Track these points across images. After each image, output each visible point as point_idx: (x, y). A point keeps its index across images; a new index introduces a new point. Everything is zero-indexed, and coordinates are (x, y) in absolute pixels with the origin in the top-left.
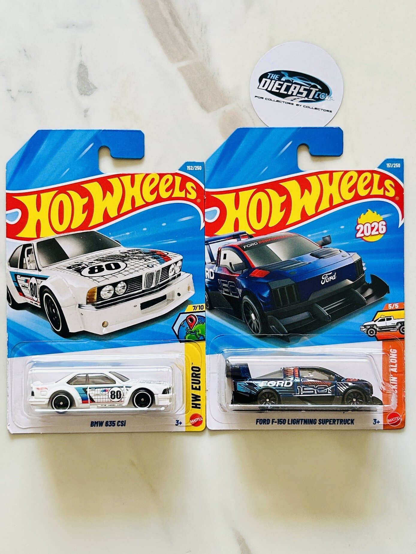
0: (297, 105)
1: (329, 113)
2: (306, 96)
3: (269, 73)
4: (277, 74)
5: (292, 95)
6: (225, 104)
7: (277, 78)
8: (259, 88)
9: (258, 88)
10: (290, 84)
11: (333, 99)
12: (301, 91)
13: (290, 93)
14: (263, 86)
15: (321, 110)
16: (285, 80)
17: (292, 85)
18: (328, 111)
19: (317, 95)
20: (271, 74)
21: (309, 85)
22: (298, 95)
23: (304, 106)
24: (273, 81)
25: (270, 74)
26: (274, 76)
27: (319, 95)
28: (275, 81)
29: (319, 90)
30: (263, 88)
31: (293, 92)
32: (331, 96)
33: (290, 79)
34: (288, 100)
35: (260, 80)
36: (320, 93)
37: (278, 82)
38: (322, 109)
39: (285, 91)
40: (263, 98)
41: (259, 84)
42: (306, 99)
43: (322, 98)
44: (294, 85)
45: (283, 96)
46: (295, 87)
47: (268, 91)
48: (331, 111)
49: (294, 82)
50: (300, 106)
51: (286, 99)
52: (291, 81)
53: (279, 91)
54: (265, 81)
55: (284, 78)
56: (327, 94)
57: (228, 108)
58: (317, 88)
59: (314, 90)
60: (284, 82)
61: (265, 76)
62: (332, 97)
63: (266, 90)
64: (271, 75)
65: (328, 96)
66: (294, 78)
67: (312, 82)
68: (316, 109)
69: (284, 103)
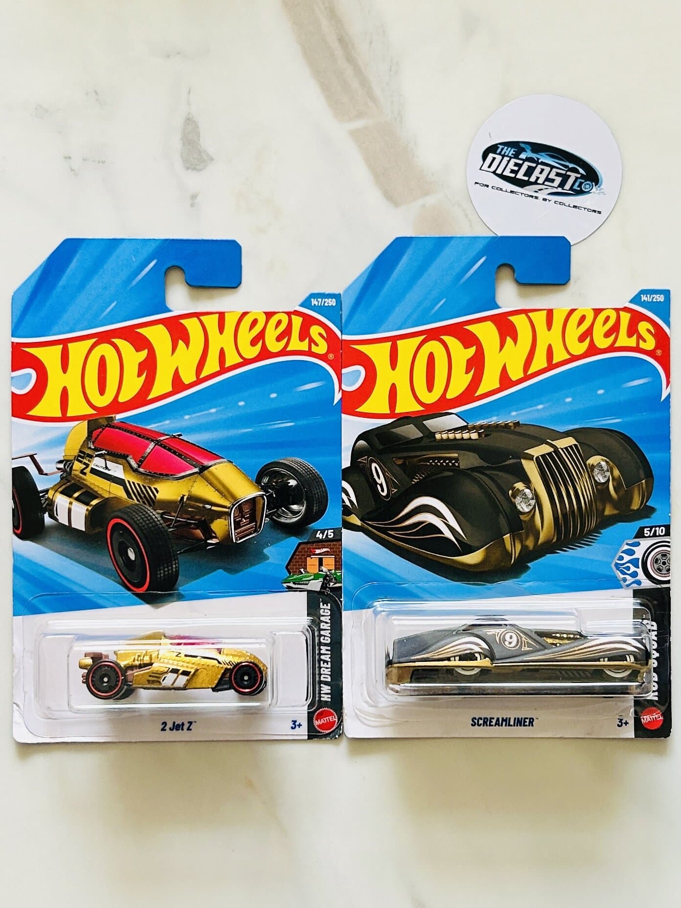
0: (545, 200)
1: (596, 214)
2: (559, 186)
3: (499, 146)
4: (512, 148)
5: (536, 183)
6: (426, 193)
7: (512, 154)
8: (482, 169)
9: (480, 169)
10: (534, 165)
11: (603, 192)
12: (552, 176)
13: (533, 179)
14: (489, 167)
15: (583, 209)
16: (526, 158)
17: (536, 166)
18: (595, 211)
19: (577, 184)
20: (503, 147)
21: (566, 168)
22: (546, 183)
23: (555, 202)
24: (506, 159)
25: (501, 147)
26: (507, 149)
27: (581, 183)
28: (508, 159)
29: (581, 177)
30: (489, 170)
31: (538, 178)
32: (602, 187)
33: (534, 156)
34: (529, 191)
35: (485, 157)
36: (583, 181)
37: (513, 161)
38: (585, 208)
39: (524, 175)
40: (487, 186)
41: (482, 163)
42: (560, 190)
43: (585, 189)
44: (540, 167)
45: (522, 184)
46: (542, 170)
47: (498, 175)
48: (599, 212)
49: (540, 161)
50: (549, 201)
51: (526, 189)
52: (536, 159)
53: (516, 176)
54: (492, 158)
55: (525, 154)
56: (594, 183)
57: (430, 200)
58: (578, 172)
59: (573, 176)
60: (524, 161)
61: (492, 149)
62: (602, 189)
63: (494, 172)
64: (503, 149)
65: (595, 186)
66: (541, 155)
67: (570, 162)
68: (575, 207)
69: (523, 195)
